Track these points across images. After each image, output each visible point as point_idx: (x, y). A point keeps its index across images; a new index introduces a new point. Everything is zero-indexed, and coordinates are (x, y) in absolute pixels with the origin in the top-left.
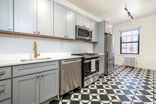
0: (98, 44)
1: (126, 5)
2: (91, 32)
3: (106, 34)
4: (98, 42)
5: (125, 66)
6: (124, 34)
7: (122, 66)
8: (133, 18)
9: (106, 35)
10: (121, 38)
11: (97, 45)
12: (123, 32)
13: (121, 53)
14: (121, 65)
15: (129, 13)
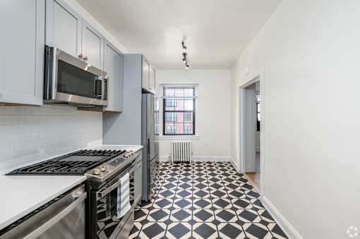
0: (121, 116)
1: (185, 38)
2: (106, 81)
3: (144, 91)
4: (120, 113)
5: (175, 163)
6: (169, 92)
7: (168, 162)
8: (188, 66)
9: (145, 95)
10: (164, 100)
11: (117, 121)
12: (168, 88)
13: (164, 134)
14: (166, 161)
15: (185, 54)
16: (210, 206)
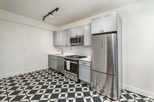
16: (43, 96)
